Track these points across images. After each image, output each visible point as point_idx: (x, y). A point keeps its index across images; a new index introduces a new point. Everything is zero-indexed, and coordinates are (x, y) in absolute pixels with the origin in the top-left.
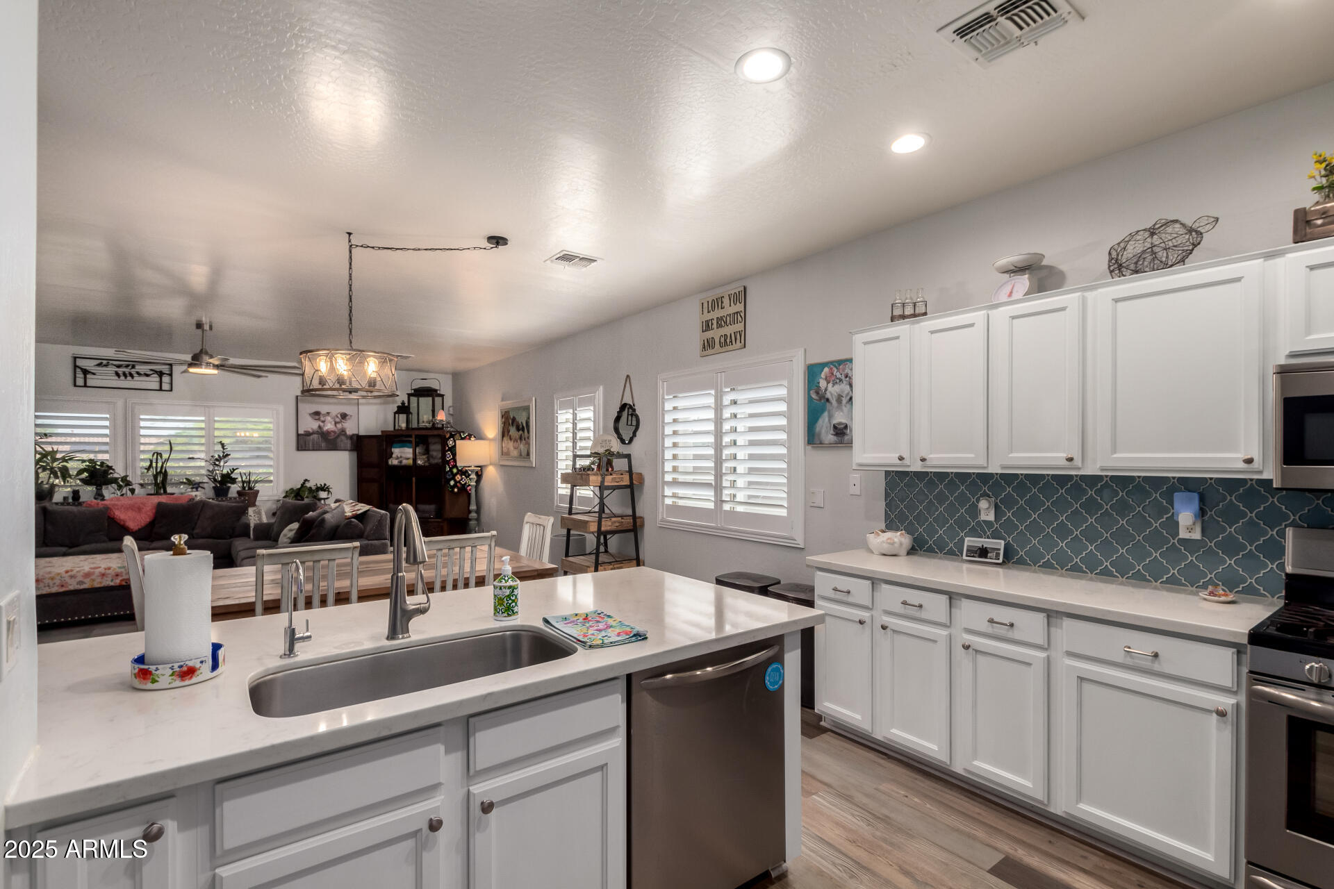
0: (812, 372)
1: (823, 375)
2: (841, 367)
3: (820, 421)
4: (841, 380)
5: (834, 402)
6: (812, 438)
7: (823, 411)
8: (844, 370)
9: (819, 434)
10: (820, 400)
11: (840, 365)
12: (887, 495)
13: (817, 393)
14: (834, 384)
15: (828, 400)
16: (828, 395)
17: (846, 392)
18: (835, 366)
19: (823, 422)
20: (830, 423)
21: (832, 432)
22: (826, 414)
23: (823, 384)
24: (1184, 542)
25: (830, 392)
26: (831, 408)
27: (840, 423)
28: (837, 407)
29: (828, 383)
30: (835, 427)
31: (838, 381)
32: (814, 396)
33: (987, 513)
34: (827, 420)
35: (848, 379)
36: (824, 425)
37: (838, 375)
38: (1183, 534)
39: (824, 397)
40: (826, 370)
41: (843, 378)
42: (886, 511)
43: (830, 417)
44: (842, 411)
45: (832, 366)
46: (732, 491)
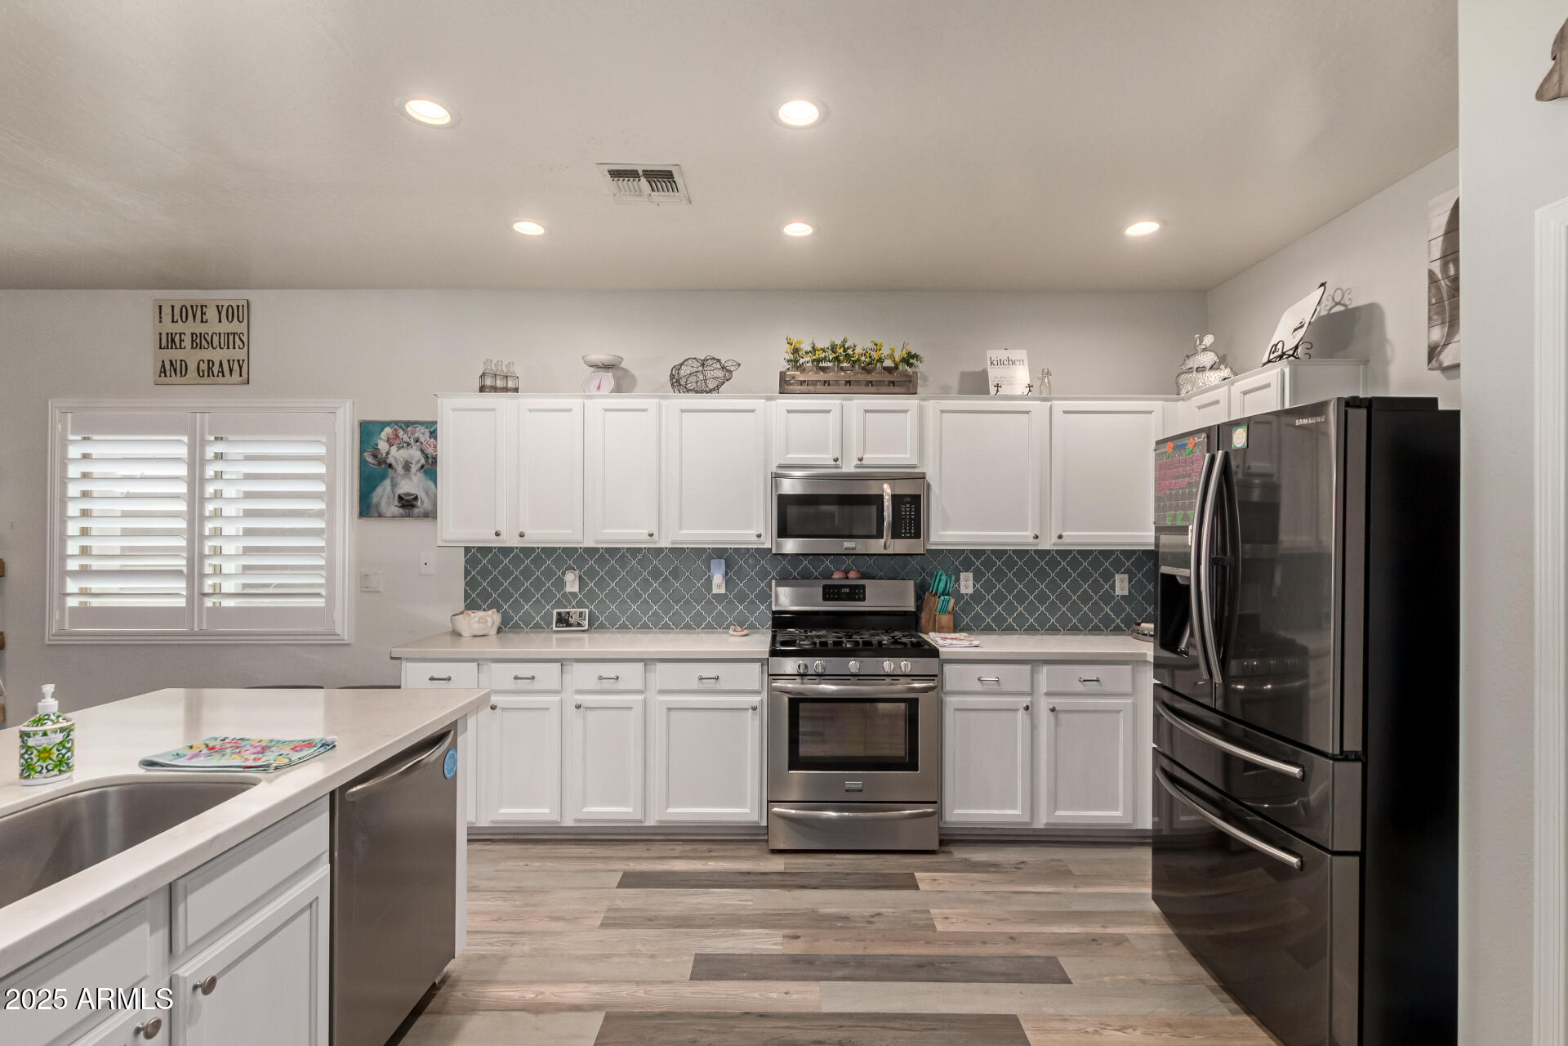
0: (368, 431)
1: (383, 435)
2: (409, 429)
3: (379, 490)
4: (408, 444)
5: (400, 469)
6: (367, 508)
7: (383, 477)
8: (413, 433)
9: (378, 505)
10: (380, 464)
11: (408, 427)
12: (467, 573)
13: (375, 456)
14: (399, 448)
15: (390, 466)
16: (391, 460)
17: (416, 459)
18: (401, 427)
19: (384, 490)
20: (394, 494)
21: (396, 503)
22: (387, 482)
23: (383, 446)
24: (716, 596)
25: (394, 457)
26: (395, 476)
27: (408, 494)
28: (404, 475)
29: (391, 445)
30: (400, 498)
31: (405, 445)
32: (370, 459)
33: (571, 583)
34: (389, 488)
35: (418, 444)
36: (384, 494)
37: (406, 438)
38: (715, 591)
39: (385, 462)
40: (388, 430)
41: (412, 441)
42: (465, 590)
43: (394, 485)
44: (410, 479)
45: (396, 427)
46: (217, 580)
